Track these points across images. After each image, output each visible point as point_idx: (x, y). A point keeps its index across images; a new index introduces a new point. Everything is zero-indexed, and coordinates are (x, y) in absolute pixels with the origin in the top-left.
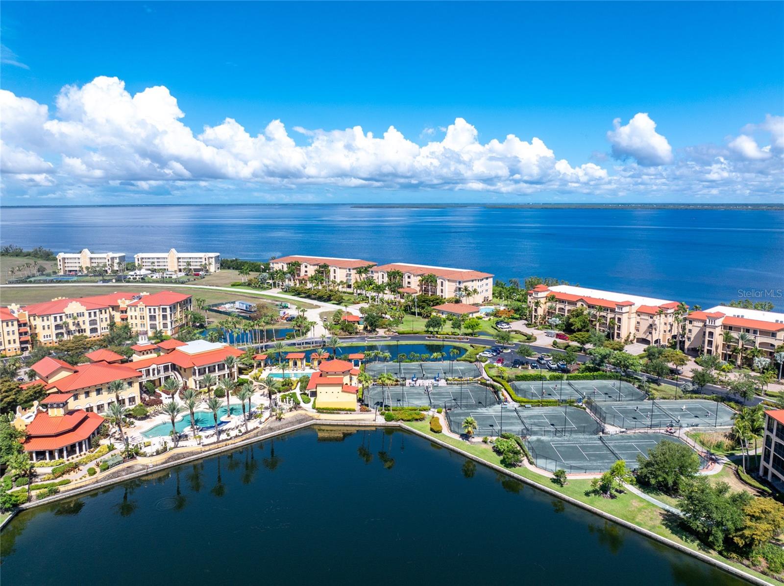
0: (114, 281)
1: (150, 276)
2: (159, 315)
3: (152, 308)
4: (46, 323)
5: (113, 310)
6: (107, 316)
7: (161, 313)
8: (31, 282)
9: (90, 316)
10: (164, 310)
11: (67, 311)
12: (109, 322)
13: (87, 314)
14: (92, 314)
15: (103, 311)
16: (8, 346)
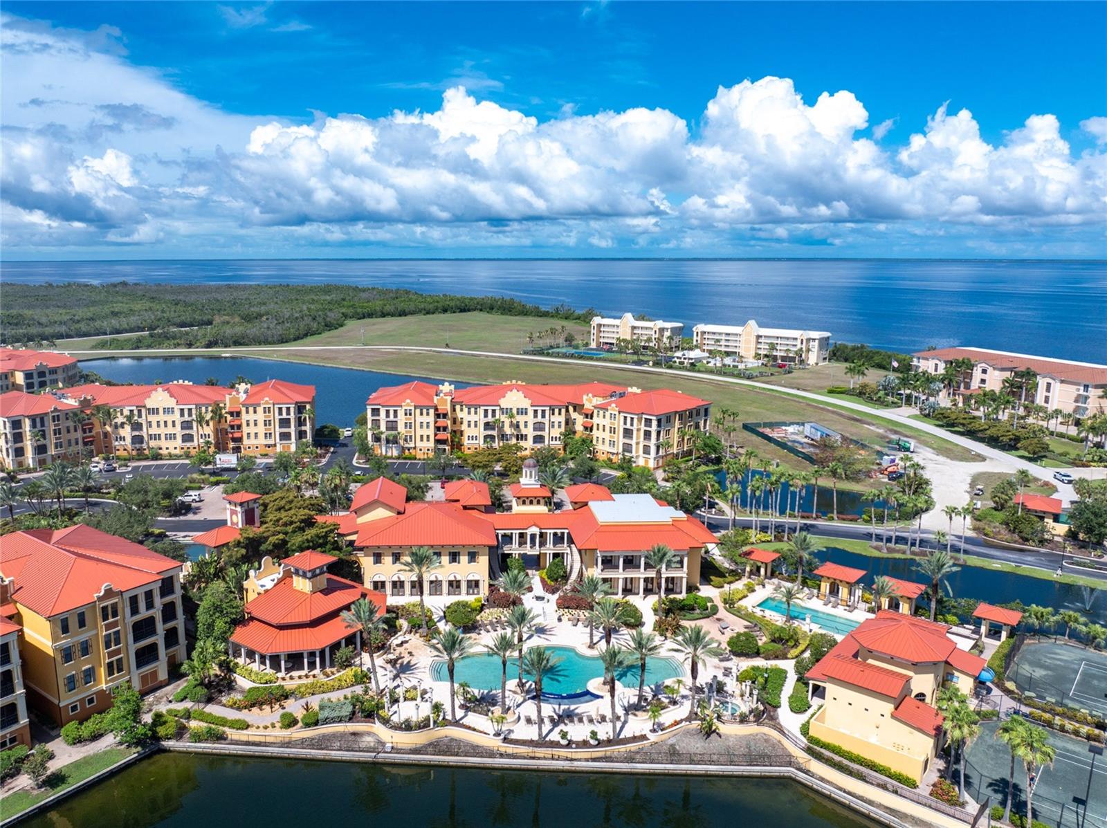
0: (651, 363)
1: (705, 362)
2: (638, 430)
3: (629, 416)
4: (473, 418)
5: (575, 410)
6: (562, 419)
7: (643, 428)
8: (548, 355)
9: (536, 415)
10: (648, 422)
11: (504, 403)
12: (563, 429)
13: (531, 413)
14: (540, 414)
15: (557, 411)
16: (419, 444)
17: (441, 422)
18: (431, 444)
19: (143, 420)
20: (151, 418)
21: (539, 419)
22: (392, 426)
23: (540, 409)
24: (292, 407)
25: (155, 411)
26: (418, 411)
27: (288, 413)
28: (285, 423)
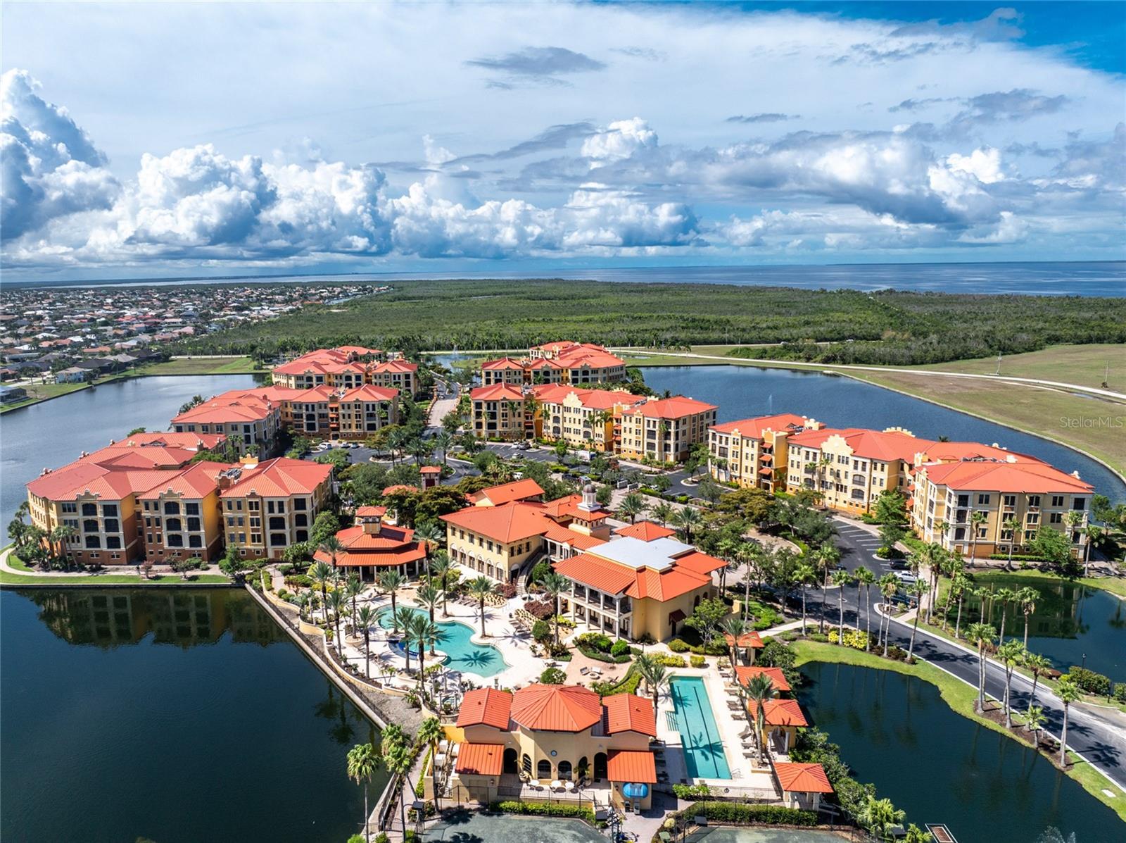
4: (796, 458)
6: (885, 476)
9: (856, 468)
11: (826, 447)
12: (885, 488)
13: (851, 463)
16: (744, 474)
17: (767, 457)
18: (754, 477)
19: (560, 415)
20: (566, 414)
21: (859, 471)
22: (723, 453)
23: (861, 460)
24: (657, 420)
25: (568, 409)
26: (745, 441)
27: (654, 427)
28: (651, 434)
